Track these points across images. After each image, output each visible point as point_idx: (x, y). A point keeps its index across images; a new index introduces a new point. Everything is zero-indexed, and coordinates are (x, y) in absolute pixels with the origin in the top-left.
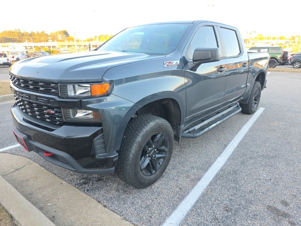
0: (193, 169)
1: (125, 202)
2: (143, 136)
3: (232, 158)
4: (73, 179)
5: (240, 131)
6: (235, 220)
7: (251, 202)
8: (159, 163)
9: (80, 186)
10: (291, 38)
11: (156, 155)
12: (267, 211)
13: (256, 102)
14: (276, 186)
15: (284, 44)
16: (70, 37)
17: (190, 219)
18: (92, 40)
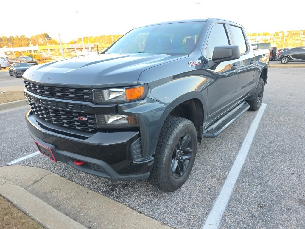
0: (217, 169)
1: (159, 207)
2: (174, 138)
3: (250, 155)
4: (98, 187)
5: (250, 128)
6: (271, 216)
7: (281, 197)
8: (186, 165)
9: (107, 194)
10: (275, 34)
11: (183, 157)
12: (298, 204)
13: (260, 98)
14: (300, 179)
15: (269, 40)
16: (52, 40)
17: (228, 218)
18: (75, 42)
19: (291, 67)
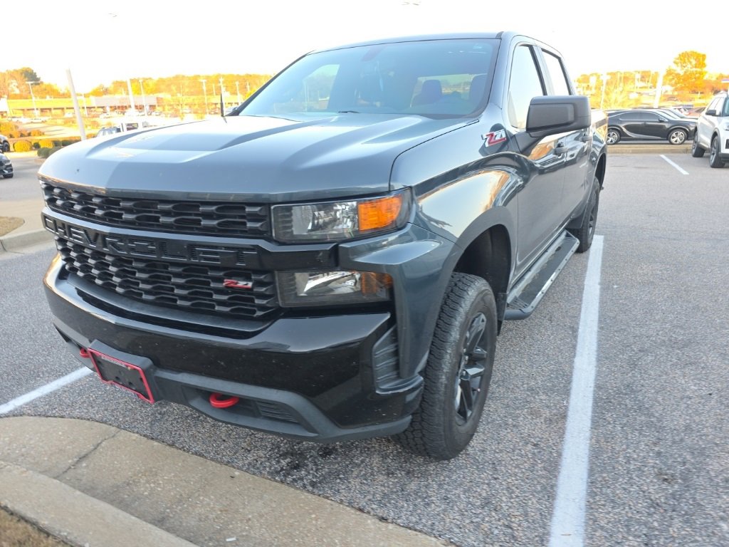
0: (538, 394)
1: (426, 500)
3: (604, 356)
4: (257, 461)
5: (584, 292)
6: (694, 499)
7: (702, 452)
8: (474, 390)
9: (285, 476)
11: (468, 370)
13: (592, 222)
16: (43, 86)
17: (601, 515)
18: (106, 92)
19: (629, 153)
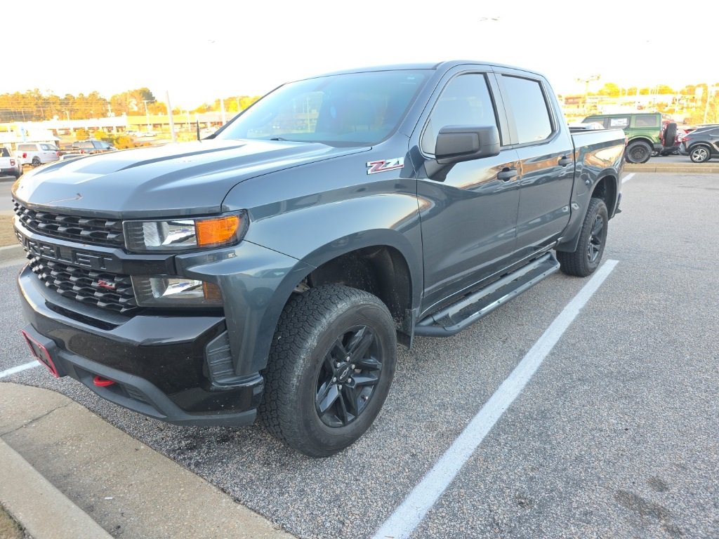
0: (445, 410)
1: (284, 490)
2: (321, 335)
3: (537, 381)
4: (163, 439)
5: (559, 316)
6: (539, 525)
7: (578, 484)
8: (363, 398)
9: (179, 454)
10: (686, 90)
11: (355, 379)
12: (615, 503)
13: (597, 247)
14: (638, 444)
15: (670, 103)
16: (157, 104)
17: (435, 525)
18: (209, 109)
19: (709, 172)
